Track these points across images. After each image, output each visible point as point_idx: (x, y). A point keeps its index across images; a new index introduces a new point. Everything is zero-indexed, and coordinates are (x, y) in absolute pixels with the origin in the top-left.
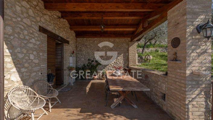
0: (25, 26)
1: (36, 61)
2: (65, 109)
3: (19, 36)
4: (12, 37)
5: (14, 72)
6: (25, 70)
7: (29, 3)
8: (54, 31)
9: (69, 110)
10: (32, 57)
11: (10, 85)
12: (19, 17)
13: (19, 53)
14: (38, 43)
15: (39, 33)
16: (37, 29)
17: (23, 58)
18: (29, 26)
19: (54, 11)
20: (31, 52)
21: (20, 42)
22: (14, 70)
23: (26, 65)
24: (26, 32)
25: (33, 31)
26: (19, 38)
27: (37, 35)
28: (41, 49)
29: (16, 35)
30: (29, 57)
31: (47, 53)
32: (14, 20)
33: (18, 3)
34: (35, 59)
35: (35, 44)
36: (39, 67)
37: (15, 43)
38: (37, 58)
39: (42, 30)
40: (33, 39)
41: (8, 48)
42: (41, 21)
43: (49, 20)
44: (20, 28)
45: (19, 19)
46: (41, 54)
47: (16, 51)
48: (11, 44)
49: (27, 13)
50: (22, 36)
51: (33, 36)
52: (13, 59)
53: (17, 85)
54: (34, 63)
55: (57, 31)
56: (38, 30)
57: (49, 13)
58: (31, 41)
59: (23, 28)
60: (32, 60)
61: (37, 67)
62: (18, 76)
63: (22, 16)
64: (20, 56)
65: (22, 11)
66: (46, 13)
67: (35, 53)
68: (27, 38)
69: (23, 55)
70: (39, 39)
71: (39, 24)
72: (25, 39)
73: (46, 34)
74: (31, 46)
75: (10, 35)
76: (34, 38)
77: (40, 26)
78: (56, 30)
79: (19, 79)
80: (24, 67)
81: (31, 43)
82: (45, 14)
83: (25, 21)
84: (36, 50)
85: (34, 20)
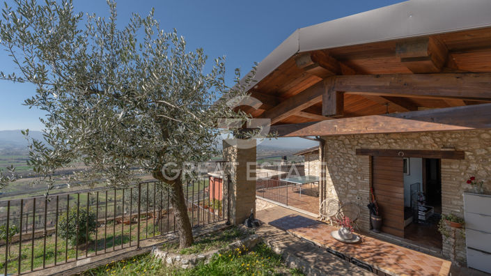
1: (354, 184)
3: (337, 164)
4: (332, 165)
8: (385, 147)
10: (347, 180)
11: (331, 196)
13: (336, 176)
14: (355, 167)
15: (356, 156)
16: (354, 153)
18: (346, 154)
20: (347, 175)
22: (333, 187)
23: (342, 185)
25: (349, 156)
27: (353, 159)
28: (359, 172)
30: (345, 180)
32: (333, 153)
34: (351, 181)
35: (351, 168)
38: (353, 181)
39: (360, 152)
41: (329, 172)
42: (358, 143)
44: (338, 158)
45: (336, 152)
46: (359, 178)
47: (334, 174)
48: (332, 170)
50: (339, 163)
51: (349, 161)
53: (334, 197)
54: (350, 185)
55: (394, 144)
58: (347, 166)
60: (347, 182)
61: (354, 191)
63: (339, 148)
64: (338, 178)
67: (350, 176)
68: (343, 163)
69: (340, 177)
70: (356, 162)
71: (357, 147)
73: (367, 155)
74: (347, 170)
77: (356, 150)
78: (391, 143)
79: (336, 194)
80: (340, 186)
83: (341, 151)
84: (352, 173)
85: (350, 146)
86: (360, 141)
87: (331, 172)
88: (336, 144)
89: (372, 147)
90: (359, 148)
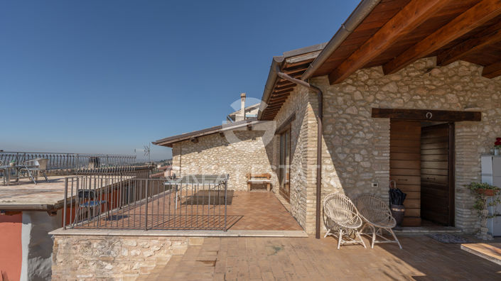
0: (349, 117)
2: (396, 258)
3: (340, 133)
4: (332, 136)
5: (334, 176)
6: (348, 176)
7: (355, 84)
8: (410, 106)
9: (400, 263)
10: (358, 158)
11: (330, 190)
12: (342, 109)
13: (340, 153)
14: (369, 136)
15: (371, 120)
16: (368, 114)
17: (345, 160)
18: (355, 116)
19: (411, 65)
20: (357, 151)
21: (341, 140)
22: (335, 173)
23: (349, 169)
24: (349, 126)
25: (360, 121)
26: (341, 136)
27: (367, 124)
28: (376, 145)
29: (337, 133)
30: (354, 158)
31: (389, 151)
32: (335, 116)
33: (339, 94)
34: (363, 161)
35: (363, 139)
36: (371, 174)
37: (336, 142)
38: (367, 159)
39: (379, 113)
40: (361, 133)
41: (329, 149)
42: (375, 99)
43: (395, 89)
44: (342, 122)
45: (341, 112)
46: (376, 153)
47: (336, 151)
48: (332, 144)
49: (352, 99)
50: (344, 132)
51: (361, 128)
52: (333, 161)
53: (336, 192)
54: (362, 167)
55: (420, 102)
56: (371, 115)
57: (395, 77)
58: (357, 135)
59: (345, 121)
60: (358, 162)
61: (367, 174)
62: (338, 181)
63: (344, 107)
64: (342, 157)
65: (344, 100)
66: (388, 81)
67: (363, 152)
68: (351, 132)
69: (345, 155)
70: (372, 129)
71: (373, 106)
72: (348, 135)
73: (388, 117)
74: (357, 142)
75: (330, 135)
76: (362, 130)
77: (373, 109)
78: (416, 100)
79: (340, 186)
80: (346, 171)
81: (357, 138)
82: (386, 84)
83: (348, 111)
84: (366, 147)
85: (363, 104)
86: (379, 97)
87: (331, 148)
88: (340, 99)
89: (394, 106)
90: (377, 106)
